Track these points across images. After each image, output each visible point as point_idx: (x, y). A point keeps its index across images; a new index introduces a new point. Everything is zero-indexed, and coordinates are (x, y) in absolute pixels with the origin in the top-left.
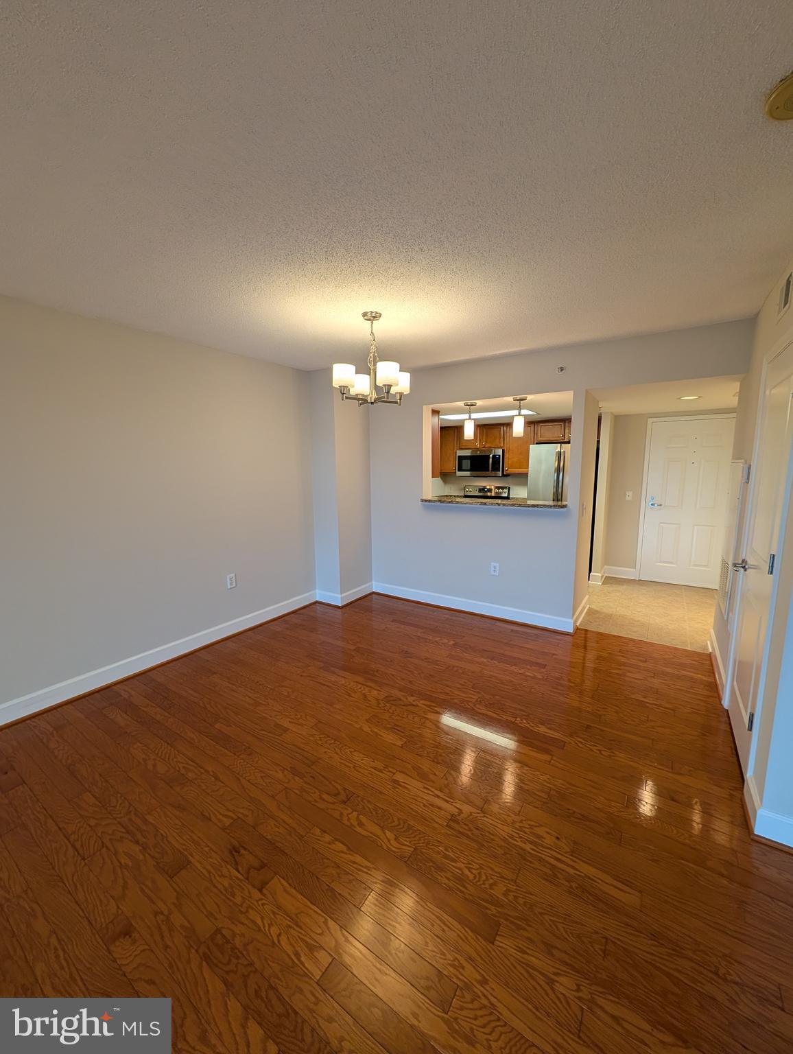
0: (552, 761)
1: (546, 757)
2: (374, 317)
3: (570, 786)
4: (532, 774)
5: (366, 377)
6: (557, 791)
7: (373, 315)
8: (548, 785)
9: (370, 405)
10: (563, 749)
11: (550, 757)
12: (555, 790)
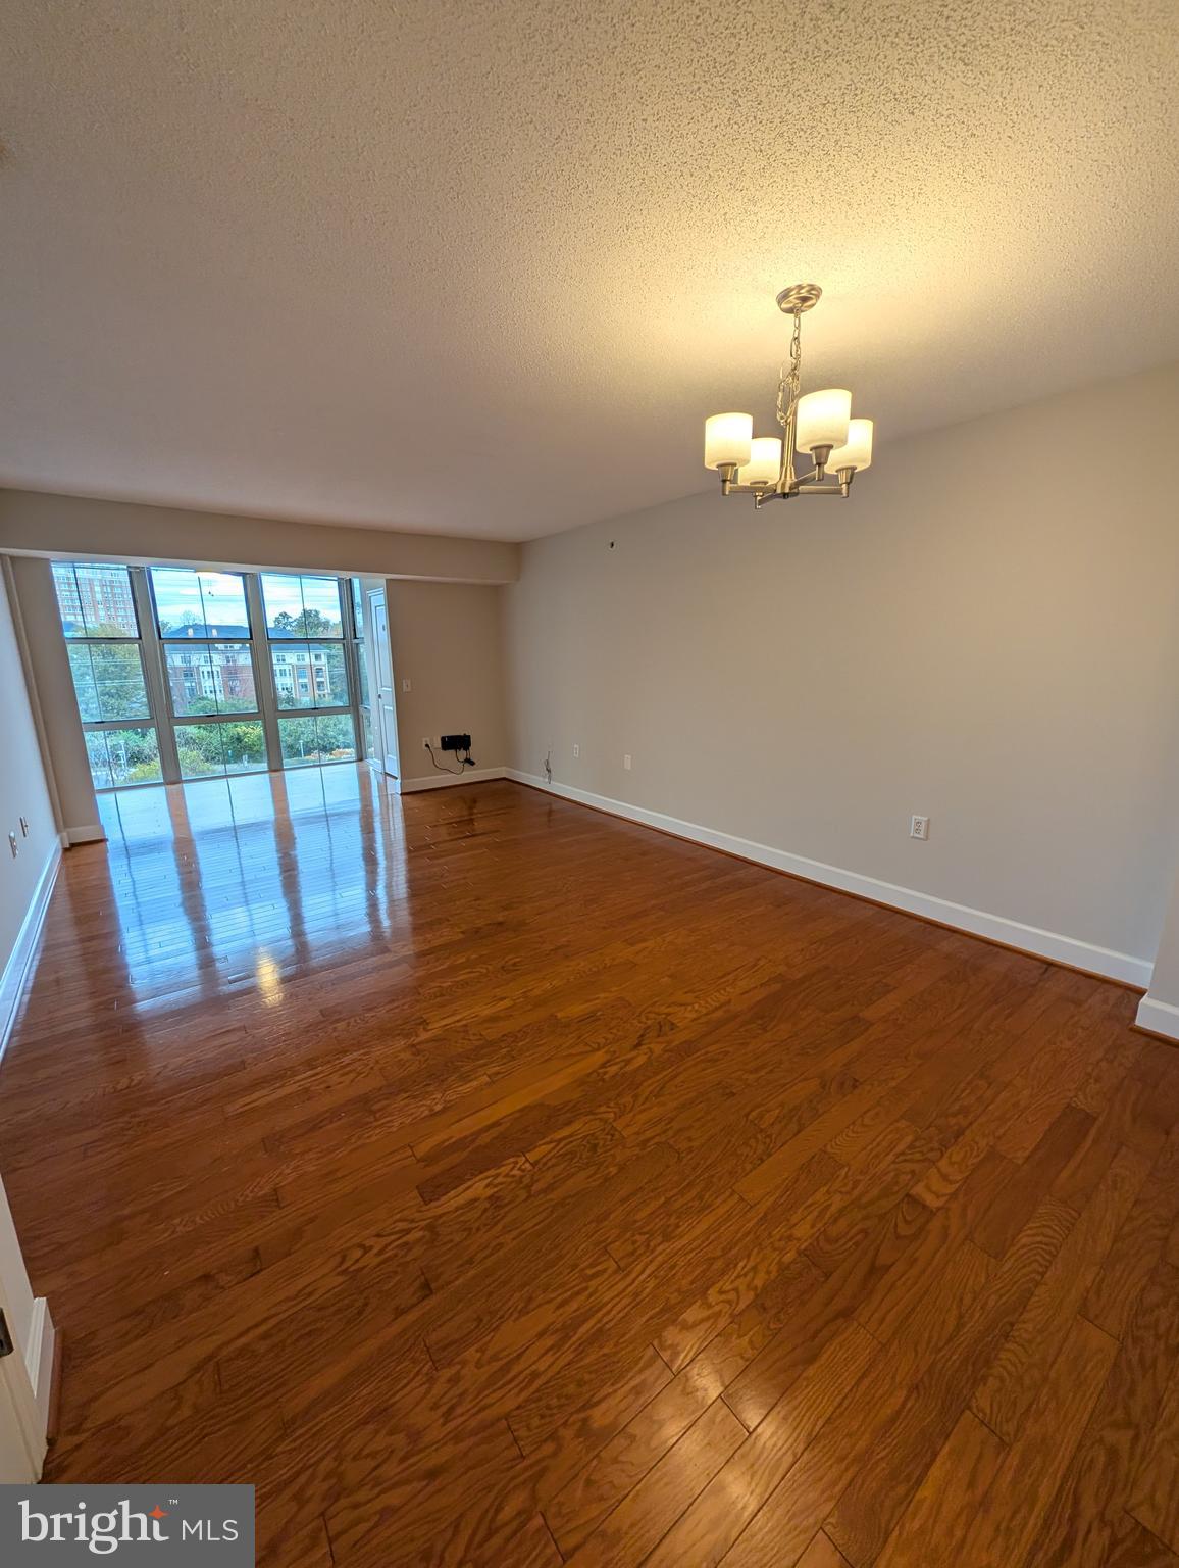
0: (410, 1152)
1: (423, 1149)
2: (804, 300)
3: (359, 1143)
4: (412, 1114)
5: (775, 444)
6: (368, 1123)
7: (804, 293)
8: (383, 1121)
9: (782, 500)
10: (417, 1187)
11: (418, 1157)
12: (371, 1123)
